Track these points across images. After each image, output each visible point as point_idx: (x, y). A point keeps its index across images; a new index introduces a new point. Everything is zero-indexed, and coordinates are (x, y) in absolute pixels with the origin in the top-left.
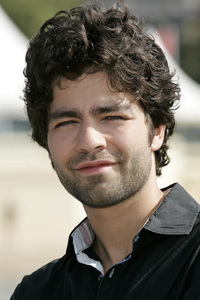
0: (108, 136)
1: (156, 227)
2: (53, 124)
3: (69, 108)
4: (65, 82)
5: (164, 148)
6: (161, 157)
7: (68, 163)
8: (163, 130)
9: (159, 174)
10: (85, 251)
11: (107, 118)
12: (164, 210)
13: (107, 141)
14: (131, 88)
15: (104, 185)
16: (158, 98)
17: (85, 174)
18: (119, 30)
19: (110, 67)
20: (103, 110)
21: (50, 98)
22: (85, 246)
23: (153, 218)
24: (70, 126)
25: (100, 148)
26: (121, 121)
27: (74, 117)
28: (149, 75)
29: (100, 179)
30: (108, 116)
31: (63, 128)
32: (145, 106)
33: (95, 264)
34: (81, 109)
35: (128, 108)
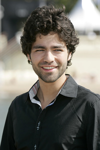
1: (64, 93)
15: (52, 76)
23: (63, 89)
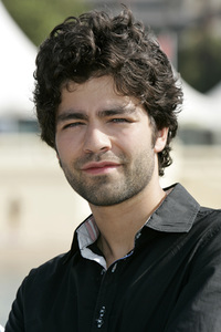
0: (112, 138)
1: (157, 224)
2: (61, 125)
3: (76, 110)
4: (73, 85)
5: (167, 149)
6: (163, 158)
7: (75, 164)
8: (166, 132)
9: (161, 174)
10: (89, 247)
11: (112, 120)
12: (165, 208)
13: (112, 142)
14: (136, 91)
16: (162, 102)
17: (90, 175)
18: (125, 36)
19: (116, 71)
20: (109, 113)
21: (58, 101)
22: (90, 242)
23: (155, 216)
24: (77, 127)
25: (105, 149)
26: (125, 124)
27: (81, 119)
28: (153, 80)
29: (105, 179)
30: (114, 118)
31: (70, 130)
32: (149, 110)
33: (98, 260)
34: (88, 111)
35: (132, 111)
